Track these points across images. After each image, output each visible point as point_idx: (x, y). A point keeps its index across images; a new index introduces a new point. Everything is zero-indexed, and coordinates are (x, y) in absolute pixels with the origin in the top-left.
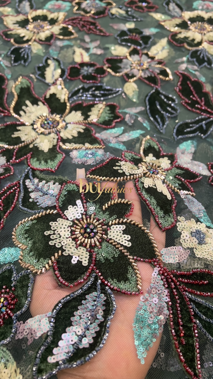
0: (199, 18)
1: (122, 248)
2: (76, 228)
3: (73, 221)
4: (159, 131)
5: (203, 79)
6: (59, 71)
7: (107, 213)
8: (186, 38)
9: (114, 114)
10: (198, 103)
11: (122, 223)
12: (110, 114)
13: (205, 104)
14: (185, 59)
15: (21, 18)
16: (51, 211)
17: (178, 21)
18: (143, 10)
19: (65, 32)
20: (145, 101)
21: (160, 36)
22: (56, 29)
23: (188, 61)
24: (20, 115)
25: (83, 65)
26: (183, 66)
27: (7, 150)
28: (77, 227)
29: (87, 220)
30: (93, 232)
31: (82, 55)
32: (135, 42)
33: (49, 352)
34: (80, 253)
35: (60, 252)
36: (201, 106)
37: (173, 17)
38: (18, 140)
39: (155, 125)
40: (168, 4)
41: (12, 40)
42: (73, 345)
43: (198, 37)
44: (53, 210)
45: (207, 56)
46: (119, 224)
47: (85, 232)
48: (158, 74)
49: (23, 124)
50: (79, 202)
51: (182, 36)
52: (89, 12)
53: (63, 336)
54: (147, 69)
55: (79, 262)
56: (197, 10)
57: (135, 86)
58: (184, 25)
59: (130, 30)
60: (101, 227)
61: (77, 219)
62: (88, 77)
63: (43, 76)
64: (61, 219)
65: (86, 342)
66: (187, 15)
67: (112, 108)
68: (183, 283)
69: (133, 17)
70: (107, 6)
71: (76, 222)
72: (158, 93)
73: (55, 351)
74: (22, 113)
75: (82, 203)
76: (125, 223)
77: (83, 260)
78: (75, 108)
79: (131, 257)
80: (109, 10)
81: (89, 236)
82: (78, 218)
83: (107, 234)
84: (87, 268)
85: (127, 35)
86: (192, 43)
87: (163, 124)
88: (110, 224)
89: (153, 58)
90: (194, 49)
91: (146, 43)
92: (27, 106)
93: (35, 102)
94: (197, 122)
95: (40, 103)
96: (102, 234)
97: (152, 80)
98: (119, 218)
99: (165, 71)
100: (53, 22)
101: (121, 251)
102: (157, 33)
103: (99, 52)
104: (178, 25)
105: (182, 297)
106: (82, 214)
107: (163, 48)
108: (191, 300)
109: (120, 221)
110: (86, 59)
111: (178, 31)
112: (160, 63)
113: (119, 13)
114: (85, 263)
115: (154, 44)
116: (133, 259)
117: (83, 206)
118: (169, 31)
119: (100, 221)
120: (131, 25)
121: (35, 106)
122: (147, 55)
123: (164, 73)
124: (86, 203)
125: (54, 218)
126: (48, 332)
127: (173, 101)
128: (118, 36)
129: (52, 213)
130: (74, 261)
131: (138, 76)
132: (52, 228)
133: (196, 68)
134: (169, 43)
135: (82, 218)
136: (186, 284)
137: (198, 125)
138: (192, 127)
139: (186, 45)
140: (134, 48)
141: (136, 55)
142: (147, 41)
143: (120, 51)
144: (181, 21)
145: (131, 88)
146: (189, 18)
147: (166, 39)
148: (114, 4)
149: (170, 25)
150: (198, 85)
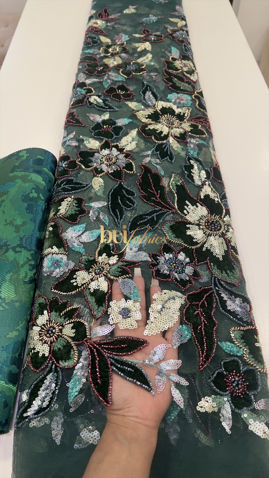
0: (170, 110)
1: (69, 338)
2: (42, 336)
3: (41, 327)
4: (117, 225)
5: (162, 173)
7: (63, 317)
8: (155, 130)
9: (81, 208)
10: (154, 195)
12: (76, 207)
13: (159, 197)
14: (149, 152)
17: (150, 111)
18: (120, 98)
20: (109, 196)
21: (130, 126)
23: (153, 155)
26: (147, 160)
28: (43, 331)
29: (50, 325)
30: (53, 332)
32: (107, 134)
34: (44, 348)
36: (156, 198)
37: (147, 106)
39: (114, 219)
40: (144, 93)
42: (38, 406)
43: (165, 130)
45: (170, 150)
47: (48, 333)
48: (124, 168)
50: (45, 312)
51: (151, 127)
54: (114, 163)
55: (44, 355)
56: (171, 102)
57: (101, 180)
58: (155, 117)
59: (104, 122)
60: (58, 328)
61: (44, 325)
65: (45, 405)
66: (161, 105)
67: (79, 202)
69: (110, 108)
70: (87, 93)
71: (43, 327)
72: (121, 187)
75: (48, 313)
76: (73, 322)
77: (46, 353)
79: (73, 343)
80: (88, 99)
81: (50, 336)
82: (45, 323)
83: (61, 332)
84: (48, 357)
85: (101, 128)
86: (159, 135)
87: (121, 218)
88: (64, 325)
89: (121, 150)
90: (160, 142)
91: (117, 134)
94: (149, 214)
96: (58, 333)
97: (117, 175)
98: (70, 319)
99: (131, 164)
102: (129, 123)
103: (74, 144)
104: (149, 117)
106: (47, 321)
107: (133, 140)
109: (70, 322)
110: (63, 152)
111: (149, 122)
112: (127, 156)
113: (97, 102)
114: (47, 354)
115: (126, 134)
117: (48, 315)
118: (140, 121)
119: (57, 324)
120: (106, 116)
122: (117, 147)
123: (129, 166)
124: (50, 313)
126: (26, 400)
127: (133, 194)
128: (92, 129)
130: (40, 355)
131: (106, 171)
133: (158, 161)
134: (139, 133)
135: (47, 324)
137: (150, 217)
138: (145, 218)
139: (153, 138)
140: (106, 141)
141: (106, 149)
142: (119, 132)
143: (93, 144)
144: (154, 111)
145: (98, 183)
146: (162, 107)
147: (137, 129)
148: (94, 91)
149: (143, 115)
150: (157, 178)
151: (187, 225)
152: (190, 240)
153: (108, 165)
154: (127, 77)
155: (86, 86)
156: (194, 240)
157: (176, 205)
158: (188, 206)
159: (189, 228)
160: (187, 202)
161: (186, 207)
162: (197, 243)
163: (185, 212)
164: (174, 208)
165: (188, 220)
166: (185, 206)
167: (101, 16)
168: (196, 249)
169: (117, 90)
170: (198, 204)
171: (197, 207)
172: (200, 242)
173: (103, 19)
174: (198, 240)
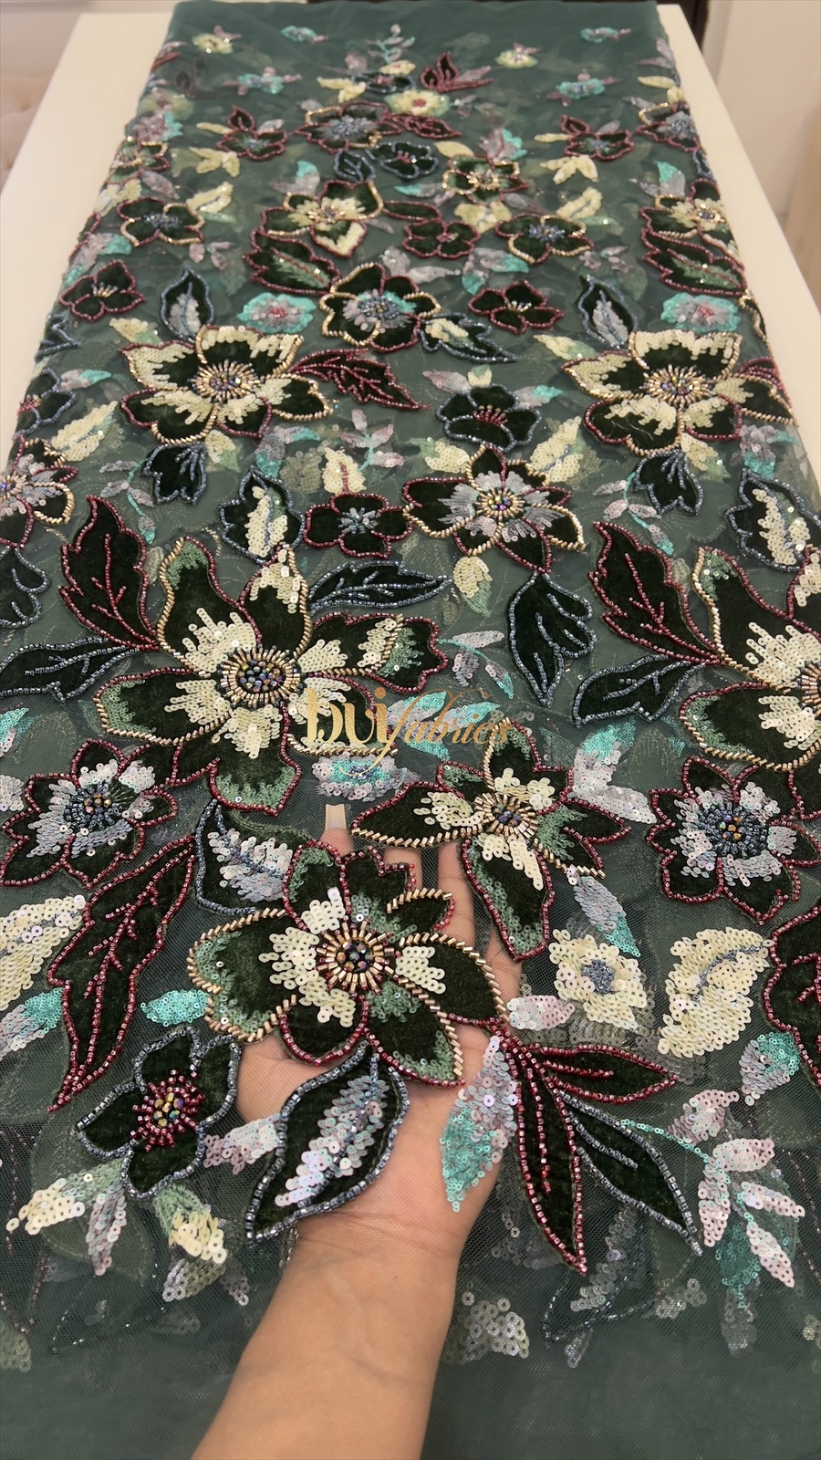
0: (675, 354)
1: (426, 996)
2: (328, 951)
3: (320, 935)
4: (538, 700)
5: (667, 547)
6: (282, 522)
7: (396, 919)
8: (633, 418)
9: (426, 650)
10: (649, 619)
11: (428, 944)
12: (413, 648)
13: (664, 622)
14: (624, 485)
15: (174, 352)
16: (271, 910)
17: (615, 362)
18: (519, 324)
19: (299, 401)
20: (507, 612)
21: (559, 410)
22: (273, 389)
23: (633, 490)
24: (184, 651)
25: (347, 501)
26: (618, 508)
27: (156, 746)
28: (330, 948)
29: (351, 934)
30: (364, 960)
31: (343, 468)
32: (489, 432)
33: (278, 1186)
34: (336, 1001)
35: (294, 997)
36: (656, 625)
37: (603, 348)
38: (181, 722)
39: (529, 683)
40: (590, 307)
41: (155, 427)
42: (324, 1172)
43: (666, 416)
44: (276, 910)
45: (685, 474)
46: (420, 944)
47: (348, 959)
48: (547, 531)
49: (193, 676)
50: (334, 893)
51: (621, 411)
52: (365, 335)
53: (305, 1156)
54: (519, 516)
55: (334, 1020)
56: (673, 326)
57: (481, 564)
58: (630, 378)
59: (478, 393)
60: (382, 950)
61: (329, 932)
62: (360, 542)
63: (240, 535)
64: (294, 930)
65: (347, 1167)
66: (644, 342)
67: (421, 632)
68: (554, 1070)
69: (491, 351)
70: (418, 311)
71: (328, 937)
72: (542, 586)
73: (290, 1184)
74: (187, 642)
75: (342, 895)
76: (435, 944)
77: (342, 1016)
78: (326, 631)
79: (444, 1015)
80: (423, 327)
81: (356, 967)
82: (333, 928)
83: (393, 966)
84: (350, 1031)
85: (470, 410)
86: (647, 434)
87: (551, 680)
88: (401, 944)
89: (535, 481)
90: (653, 453)
91: (521, 435)
92: (201, 624)
93: (221, 613)
94: (637, 673)
95: (234, 616)
96: (384, 966)
97: (529, 550)
98: (421, 931)
99: (568, 519)
100: (265, 365)
101: (422, 1001)
102: (554, 400)
103: (391, 460)
104: (612, 378)
105: (548, 1100)
106: (341, 921)
107: (570, 450)
108: (569, 1107)
109: (425, 939)
110: (357, 484)
111: (611, 396)
112: (556, 496)
113: (451, 336)
114: (346, 1022)
115: (544, 435)
116: (448, 1018)
117: (344, 902)
118: (585, 392)
119: (379, 938)
120: (482, 378)
121: (222, 624)
122: (521, 470)
123: (563, 528)
124: (350, 895)
125: (281, 926)
126: (275, 1149)
127: (581, 610)
128: (443, 413)
129: (275, 916)
130: (323, 1017)
131: (495, 537)
132: (275, 947)
133: (651, 511)
134: (585, 431)
135: (341, 929)
136: (561, 1074)
137: (641, 682)
138: (625, 686)
139: (630, 442)
140: (487, 451)
141: (490, 472)
142: (525, 427)
143: (448, 458)
144: (625, 362)
145: (471, 574)
146: (647, 350)
147: (578, 420)
148: (438, 306)
149: (592, 375)
150: (653, 564)
151: (760, 700)
152: (774, 743)
153: (500, 518)
154: (532, 260)
155: (411, 290)
156: (785, 744)
157: (718, 640)
158: (756, 637)
159: (767, 708)
160: (754, 627)
161: (750, 643)
162: (796, 753)
163: (751, 658)
164: (714, 652)
165: (762, 681)
166: (748, 641)
167: (432, 81)
168: (797, 771)
169: (506, 300)
170: (789, 629)
171: (788, 637)
172: (809, 749)
173: (439, 87)
174: (800, 743)
